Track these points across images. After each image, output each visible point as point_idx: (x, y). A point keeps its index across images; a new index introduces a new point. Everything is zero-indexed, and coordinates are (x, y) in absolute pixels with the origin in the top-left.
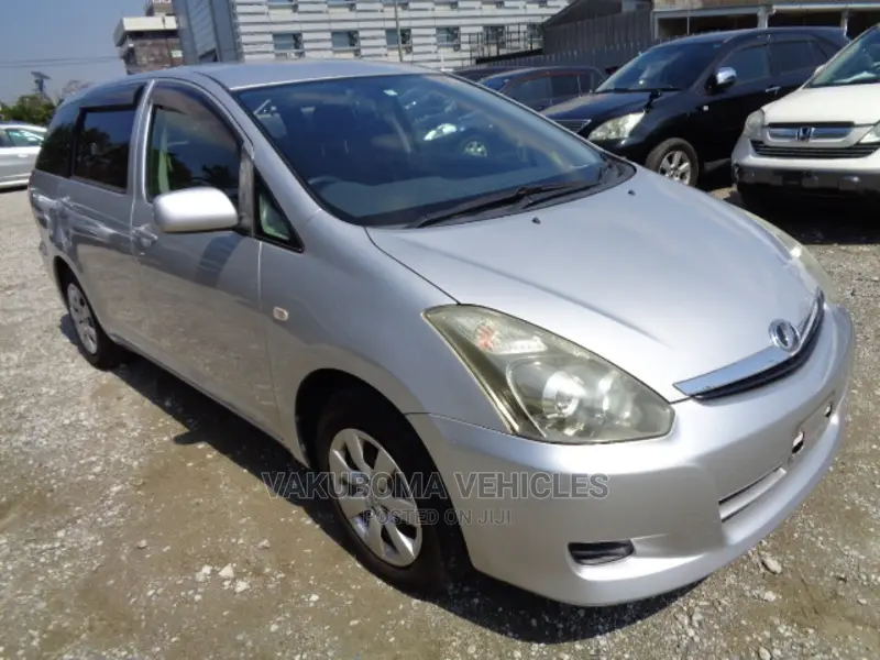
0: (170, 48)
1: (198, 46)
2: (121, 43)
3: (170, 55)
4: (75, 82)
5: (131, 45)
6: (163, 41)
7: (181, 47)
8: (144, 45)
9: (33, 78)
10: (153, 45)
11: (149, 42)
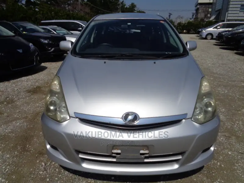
0: (209, 8)
1: (217, 8)
2: (196, 6)
3: (208, 10)
4: (180, 16)
5: (198, 7)
6: (208, 6)
7: (212, 8)
8: (202, 7)
9: (169, 14)
10: (204, 7)
11: (204, 6)
